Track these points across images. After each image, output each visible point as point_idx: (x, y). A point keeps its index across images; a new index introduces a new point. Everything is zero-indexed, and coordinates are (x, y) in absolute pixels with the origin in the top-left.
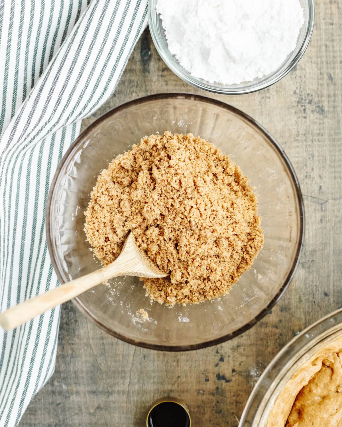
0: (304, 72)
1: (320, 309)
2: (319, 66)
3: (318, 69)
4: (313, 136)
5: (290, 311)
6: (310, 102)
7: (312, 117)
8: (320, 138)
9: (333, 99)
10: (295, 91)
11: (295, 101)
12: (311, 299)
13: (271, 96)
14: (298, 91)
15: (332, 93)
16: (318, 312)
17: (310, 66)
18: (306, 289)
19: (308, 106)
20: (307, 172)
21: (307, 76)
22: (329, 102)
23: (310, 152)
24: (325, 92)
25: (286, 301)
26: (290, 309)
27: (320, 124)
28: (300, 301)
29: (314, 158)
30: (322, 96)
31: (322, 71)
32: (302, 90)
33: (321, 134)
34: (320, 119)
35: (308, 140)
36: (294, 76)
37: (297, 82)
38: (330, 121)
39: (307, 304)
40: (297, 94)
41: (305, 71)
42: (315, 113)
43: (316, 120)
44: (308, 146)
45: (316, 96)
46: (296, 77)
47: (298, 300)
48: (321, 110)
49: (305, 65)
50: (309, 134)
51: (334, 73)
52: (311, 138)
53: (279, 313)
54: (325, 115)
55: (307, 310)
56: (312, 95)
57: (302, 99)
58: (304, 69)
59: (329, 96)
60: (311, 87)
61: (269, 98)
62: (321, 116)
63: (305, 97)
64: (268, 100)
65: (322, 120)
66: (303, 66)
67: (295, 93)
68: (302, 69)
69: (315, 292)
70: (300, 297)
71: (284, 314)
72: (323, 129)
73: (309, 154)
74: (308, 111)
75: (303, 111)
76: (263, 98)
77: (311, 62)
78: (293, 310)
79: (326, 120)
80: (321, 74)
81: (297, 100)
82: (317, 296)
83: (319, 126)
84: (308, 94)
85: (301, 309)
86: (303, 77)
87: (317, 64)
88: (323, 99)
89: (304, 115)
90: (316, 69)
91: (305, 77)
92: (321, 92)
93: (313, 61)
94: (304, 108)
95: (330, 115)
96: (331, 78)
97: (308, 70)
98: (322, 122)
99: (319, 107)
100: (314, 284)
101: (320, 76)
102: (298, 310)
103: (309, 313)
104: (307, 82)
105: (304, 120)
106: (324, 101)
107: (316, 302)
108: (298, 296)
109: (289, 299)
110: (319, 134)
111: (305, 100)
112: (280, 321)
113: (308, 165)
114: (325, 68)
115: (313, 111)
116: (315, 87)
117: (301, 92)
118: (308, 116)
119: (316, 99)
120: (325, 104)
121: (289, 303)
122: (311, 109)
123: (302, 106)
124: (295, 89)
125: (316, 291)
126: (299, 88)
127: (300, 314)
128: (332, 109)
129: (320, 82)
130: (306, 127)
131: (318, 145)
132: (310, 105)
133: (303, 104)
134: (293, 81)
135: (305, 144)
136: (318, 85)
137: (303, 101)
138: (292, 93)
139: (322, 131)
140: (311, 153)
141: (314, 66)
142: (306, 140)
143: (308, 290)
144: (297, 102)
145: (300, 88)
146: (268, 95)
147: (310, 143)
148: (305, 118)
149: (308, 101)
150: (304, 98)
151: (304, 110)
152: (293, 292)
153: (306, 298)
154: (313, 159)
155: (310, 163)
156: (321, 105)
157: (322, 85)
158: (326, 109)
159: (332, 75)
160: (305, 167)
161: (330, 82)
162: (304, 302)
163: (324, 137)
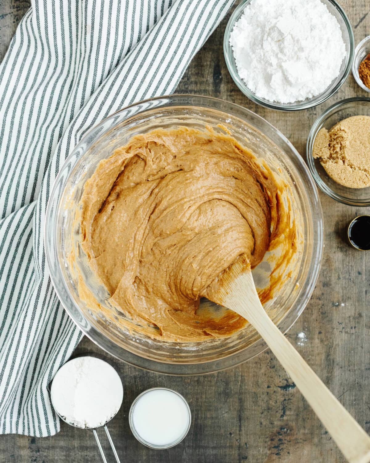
0: (344, 94)
1: (355, 285)
5: (330, 287)
12: (347, 277)
13: (317, 113)
16: (353, 287)
18: (343, 268)
25: (328, 279)
26: (330, 285)
28: (339, 278)
39: (344, 281)
46: (337, 99)
47: (337, 277)
53: (322, 288)
55: (344, 285)
58: (344, 92)
61: (316, 114)
64: (315, 116)
68: (342, 91)
69: (350, 271)
70: (339, 275)
71: (326, 288)
76: (311, 114)
78: (333, 286)
82: (352, 275)
85: (340, 285)
97: (346, 92)
100: (350, 264)
102: (337, 286)
103: (346, 288)
107: (352, 279)
108: (337, 275)
109: (330, 277)
112: (323, 294)
121: (330, 280)
125: (351, 270)
127: (339, 289)
143: (345, 269)
146: (315, 112)
152: (333, 271)
153: (344, 276)
162: (342, 279)
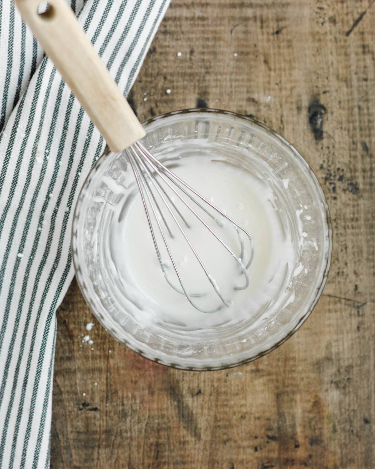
0: (333, 141)
1: (360, 440)
2: (351, 133)
3: (350, 137)
4: (345, 222)
5: (322, 444)
6: (341, 179)
7: (344, 197)
8: (354, 224)
9: (369, 174)
10: (322, 165)
11: (322, 178)
12: (348, 427)
14: (325, 165)
15: (368, 167)
16: (357, 444)
17: (340, 134)
18: (341, 414)
19: (338, 184)
20: (339, 268)
21: (337, 146)
22: (364, 177)
23: (342, 242)
24: (359, 166)
25: (317, 432)
26: (322, 441)
27: (354, 206)
28: (335, 431)
29: (348, 250)
30: (356, 170)
31: (355, 139)
32: (330, 163)
33: (355, 219)
34: (354, 200)
35: (339, 227)
36: (319, 147)
37: (324, 155)
38: (366, 202)
39: (343, 435)
40: (325, 169)
41: (334, 139)
42: (347, 192)
43: (348, 202)
44: (339, 235)
45: (349, 170)
46: (322, 148)
47: (332, 429)
48: (355, 189)
49: (334, 132)
50: (341, 219)
51: (370, 142)
52: (343, 224)
53: (309, 446)
54: (360, 195)
55: (343, 441)
56: (343, 170)
57: (331, 175)
58: (333, 138)
59: (364, 171)
60: (341, 160)
62: (355, 197)
63: (334, 172)
65: (356, 200)
66: (331, 134)
67: (322, 167)
68: (329, 137)
69: (352, 418)
70: (334, 426)
71: (314, 447)
72: (358, 213)
73: (341, 246)
74: (338, 191)
75: (332, 191)
77: (341, 128)
78: (326, 442)
79: (361, 202)
80: (354, 143)
81: (324, 176)
82: (355, 425)
83: (352, 209)
84: (338, 169)
85: (336, 441)
86: (331, 147)
87: (349, 130)
88: (357, 174)
89: (334, 195)
90: (347, 137)
91: (334, 147)
92: (354, 166)
93: (343, 127)
94: (333, 186)
95: (366, 195)
96: (366, 148)
97: (337, 138)
98: (356, 203)
99: (351, 184)
100: (352, 408)
101: (352, 146)
102: (332, 442)
103: (346, 445)
104: (336, 154)
105: (334, 201)
106: (358, 177)
107: (355, 431)
108: (331, 425)
109: (321, 428)
110: (352, 220)
111: (335, 176)
112: (310, 456)
113: (340, 258)
114: (358, 136)
115: (344, 190)
116: (346, 159)
117: (330, 166)
118: (338, 197)
119: (348, 175)
120: (360, 180)
121: (321, 434)
122: (342, 187)
123: (331, 184)
124: (321, 162)
125: (354, 418)
126: (326, 161)
127: (335, 447)
128: (368, 187)
129: (353, 153)
130: (337, 210)
131: (352, 234)
132: (340, 182)
133: (333, 182)
134: (319, 153)
135: (335, 232)
136: (350, 157)
137: (332, 178)
138: (318, 168)
139: (356, 215)
140: (343, 244)
141: (345, 133)
142: (336, 227)
143: (344, 416)
144: (324, 179)
145: (328, 161)
147: (341, 231)
148: (335, 198)
149: (338, 177)
150: (333, 174)
151: (334, 189)
152: (326, 420)
153: (342, 426)
154: (346, 251)
155: (343, 257)
156: (354, 182)
157: (355, 157)
158: (361, 186)
159: (368, 145)
160: (336, 262)
161: (365, 153)
162: (339, 431)
163: (359, 223)
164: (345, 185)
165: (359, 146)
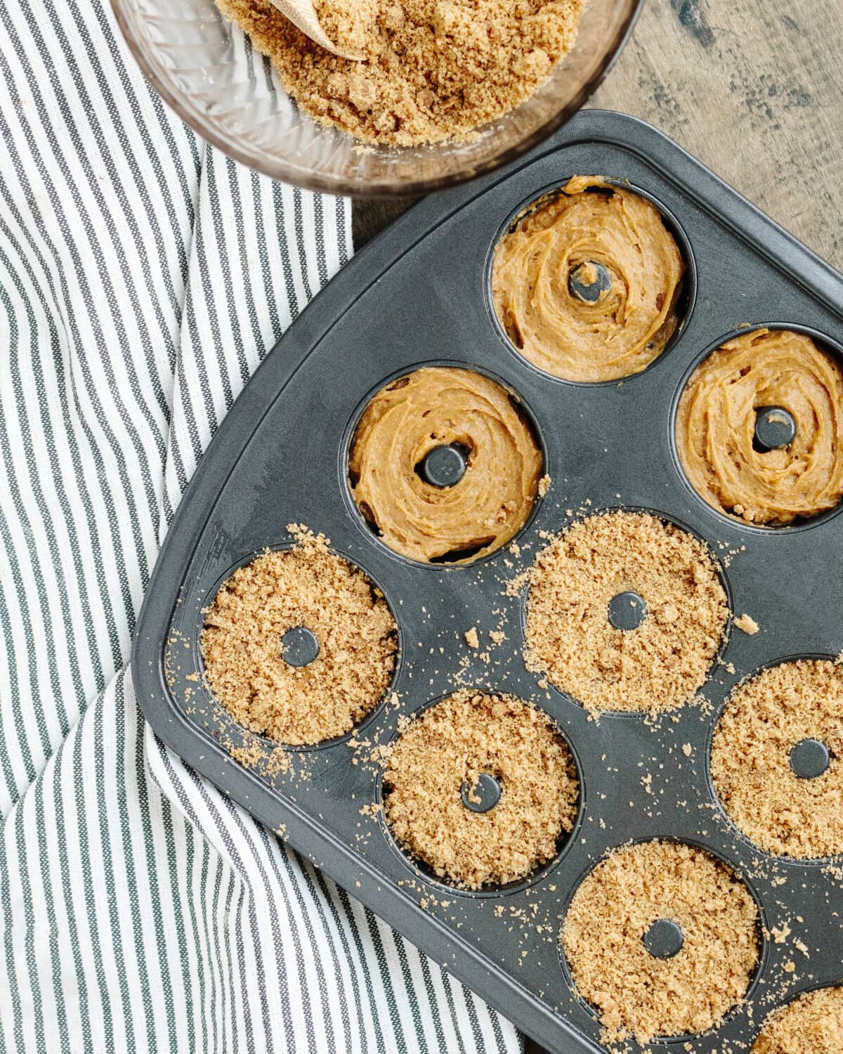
2: (757, 10)
3: (758, 19)
4: (810, 157)
6: (773, 92)
7: (790, 119)
8: (825, 153)
9: (815, 63)
10: (732, 83)
11: (742, 103)
14: (738, 82)
15: (808, 53)
17: (740, 20)
19: (772, 102)
20: (833, 236)
21: (743, 42)
22: (810, 73)
23: (819, 191)
24: (794, 58)
27: (813, 127)
29: (834, 199)
30: (791, 68)
31: (768, 19)
32: (744, 75)
33: (824, 146)
34: (808, 116)
35: (804, 169)
36: (715, 56)
37: (727, 65)
38: (830, 109)
40: (740, 89)
41: (734, 33)
42: (793, 108)
43: (801, 122)
44: (810, 183)
45: (780, 73)
48: (803, 97)
49: (728, 22)
50: (800, 156)
51: (794, 10)
52: (808, 162)
54: (815, 103)
56: (770, 76)
57: (754, 93)
59: (805, 62)
60: (760, 61)
62: (809, 109)
63: (757, 86)
65: (813, 115)
66: (726, 27)
67: (733, 87)
72: (824, 133)
73: (821, 198)
74: (776, 112)
75: (767, 117)
77: (737, 9)
79: (821, 113)
80: (768, 25)
81: (743, 99)
83: (812, 131)
84: (762, 77)
86: (734, 48)
87: (751, 8)
88: (796, 72)
89: (773, 123)
90: (753, 20)
91: (738, 46)
92: (785, 60)
93: (740, 7)
94: (765, 108)
95: (826, 99)
96: (791, 24)
98: (814, 119)
99: (794, 92)
101: (768, 31)
104: (748, 55)
105: (777, 132)
106: (799, 76)
110: (820, 148)
111: (761, 91)
113: (828, 219)
114: (771, 10)
115: (786, 107)
116: (767, 57)
117: (746, 80)
118: (781, 122)
119: (782, 80)
120: (805, 80)
122: (781, 104)
123: (759, 107)
124: (730, 80)
126: (736, 73)
128: (823, 85)
129: (774, 41)
130: (788, 144)
131: (830, 171)
132: (774, 97)
133: (761, 102)
134: (720, 66)
135: (801, 180)
136: (772, 49)
137: (758, 96)
138: (728, 91)
139: (823, 139)
140: (822, 193)
141: (747, 15)
142: (800, 172)
144: (745, 104)
145: (740, 72)
147: (810, 174)
148: (777, 127)
149: (766, 91)
150: (757, 90)
151: (768, 112)
154: (833, 204)
155: (831, 215)
156: (797, 88)
157: (780, 46)
158: (811, 89)
159: (792, 17)
160: (824, 228)
161: (793, 32)
163: (833, 148)
164: (784, 99)
165: (779, 25)
